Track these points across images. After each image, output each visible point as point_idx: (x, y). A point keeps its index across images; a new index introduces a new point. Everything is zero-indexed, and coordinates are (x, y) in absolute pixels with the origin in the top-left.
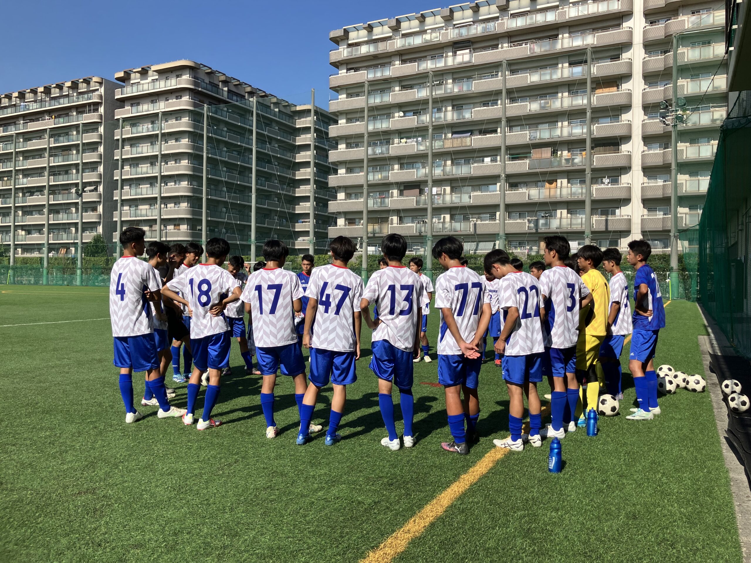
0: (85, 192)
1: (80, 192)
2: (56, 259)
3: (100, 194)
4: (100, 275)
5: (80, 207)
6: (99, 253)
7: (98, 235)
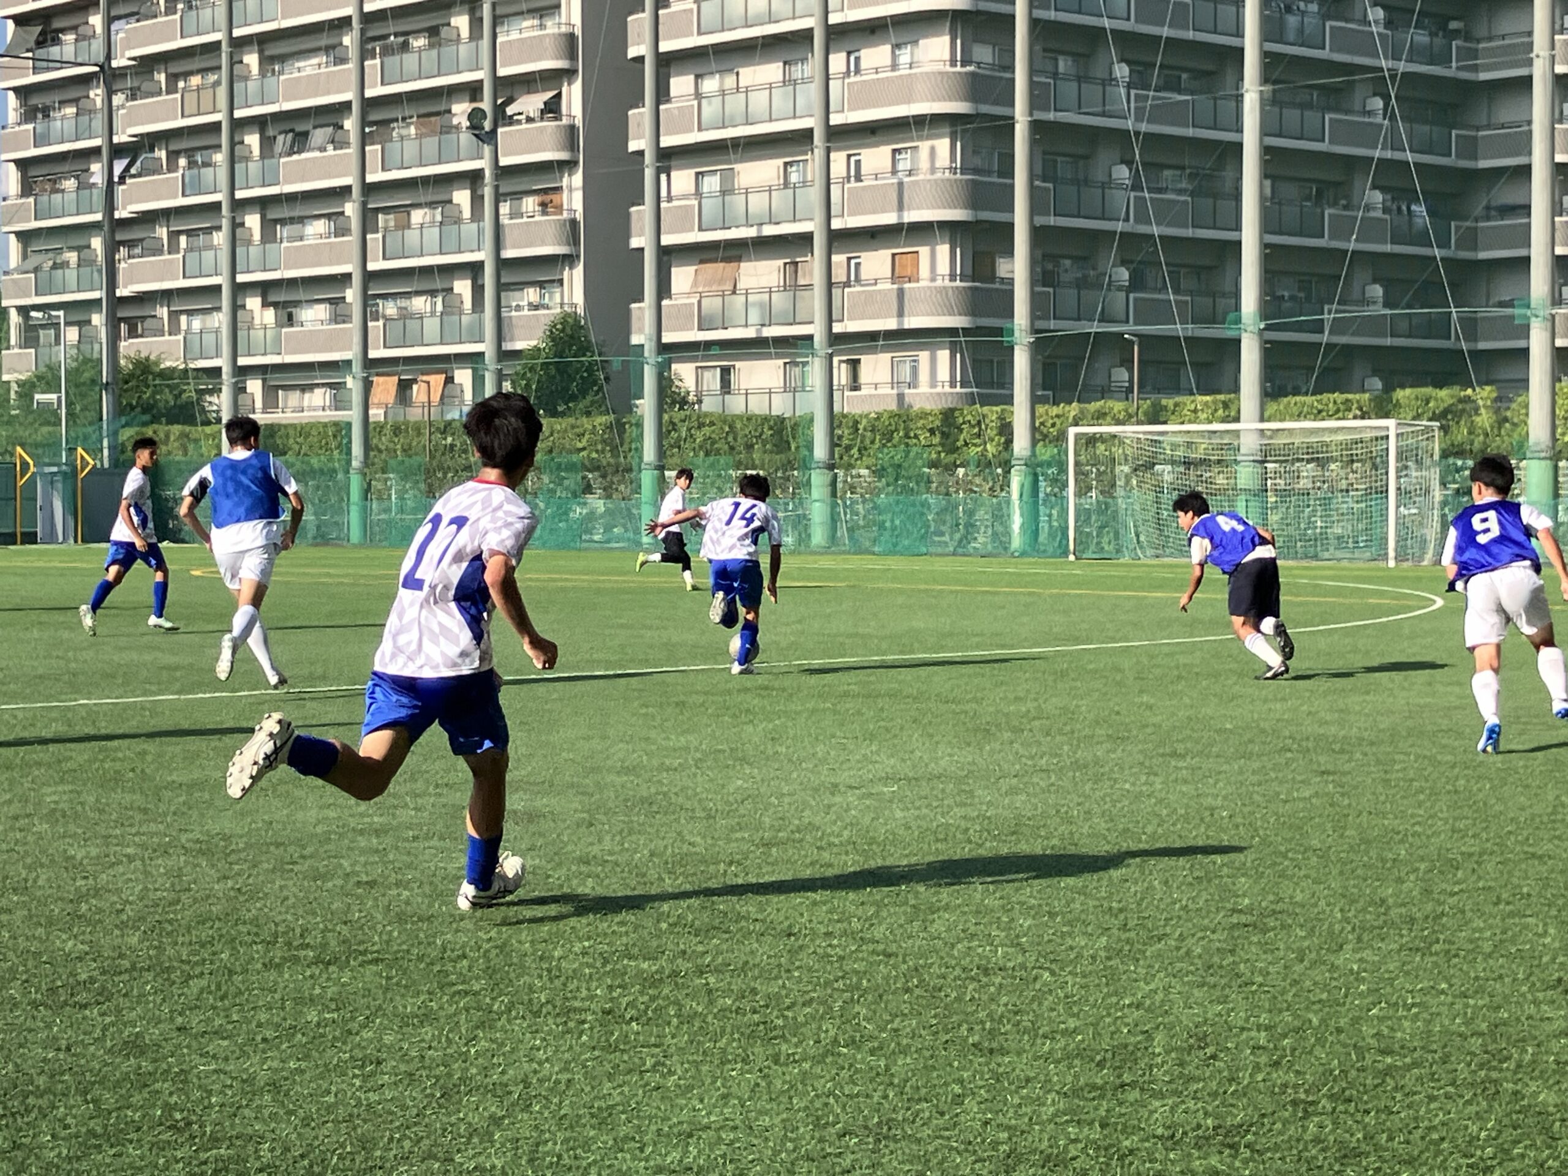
0: (510, 121)
1: (487, 125)
2: (397, 430)
3: (572, 128)
4: (575, 495)
5: (488, 192)
6: (573, 398)
7: (566, 315)
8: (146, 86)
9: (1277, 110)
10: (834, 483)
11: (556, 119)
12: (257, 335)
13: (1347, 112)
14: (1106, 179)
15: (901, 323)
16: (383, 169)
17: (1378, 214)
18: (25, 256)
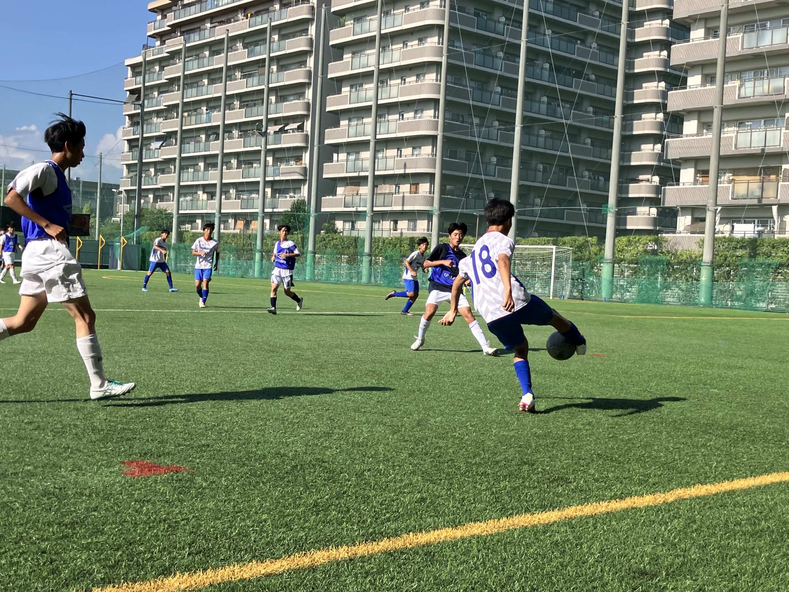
0: (287, 132)
2: (234, 236)
3: (307, 135)
7: (301, 201)
8: (169, 115)
9: (528, 136)
10: (371, 261)
11: (301, 132)
12: (200, 203)
13: (577, 143)
14: (488, 161)
15: (403, 208)
16: (244, 147)
17: (586, 179)
18: (129, 173)
